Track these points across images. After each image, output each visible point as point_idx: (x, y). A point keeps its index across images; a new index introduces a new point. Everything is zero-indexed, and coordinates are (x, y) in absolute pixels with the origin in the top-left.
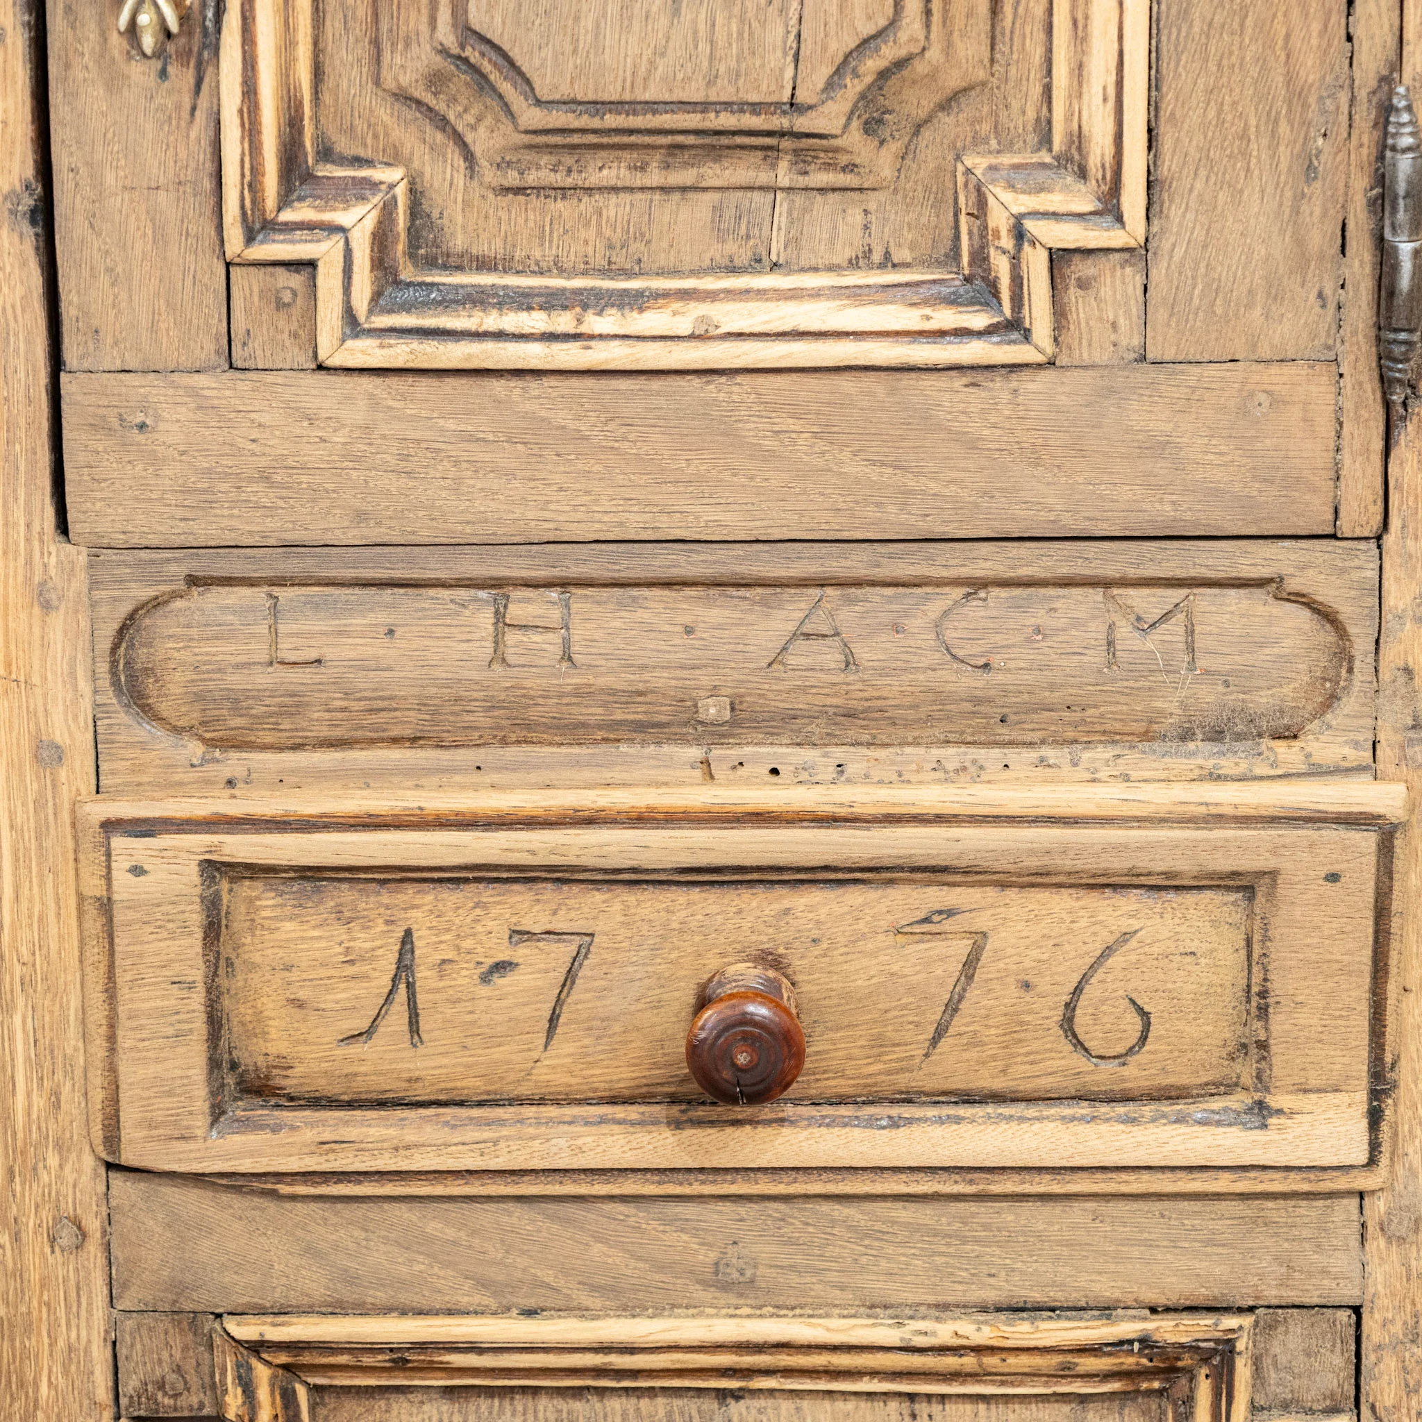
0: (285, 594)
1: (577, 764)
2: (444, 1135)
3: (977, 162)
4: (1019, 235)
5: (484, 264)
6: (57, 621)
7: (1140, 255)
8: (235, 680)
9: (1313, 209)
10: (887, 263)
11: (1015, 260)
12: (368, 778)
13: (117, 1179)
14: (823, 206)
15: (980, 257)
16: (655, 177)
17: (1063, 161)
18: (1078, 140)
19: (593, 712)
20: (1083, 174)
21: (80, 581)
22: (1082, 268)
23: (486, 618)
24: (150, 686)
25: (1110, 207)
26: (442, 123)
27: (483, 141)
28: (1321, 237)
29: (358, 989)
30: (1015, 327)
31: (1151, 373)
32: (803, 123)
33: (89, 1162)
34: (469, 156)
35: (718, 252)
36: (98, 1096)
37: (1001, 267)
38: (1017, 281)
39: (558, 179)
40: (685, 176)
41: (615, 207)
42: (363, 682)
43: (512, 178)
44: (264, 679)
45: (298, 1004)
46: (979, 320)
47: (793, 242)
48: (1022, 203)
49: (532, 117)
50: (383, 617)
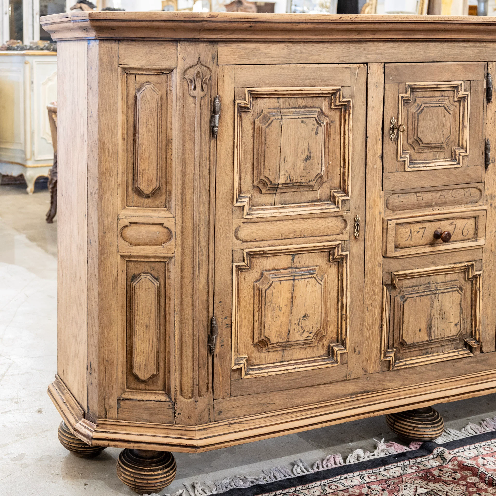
0: (399, 195)
1: (423, 210)
2: (413, 250)
3: (454, 148)
4: (459, 154)
5: (415, 160)
6: (382, 199)
7: (468, 156)
8: (396, 204)
9: (480, 151)
10: (446, 158)
11: (459, 157)
12: (406, 213)
13: (384, 259)
14: (441, 153)
15: (455, 157)
16: (429, 151)
17: (461, 147)
18: (462, 145)
19: (424, 205)
20: (463, 148)
21: (384, 195)
22: (464, 157)
23: (416, 196)
24: (388, 205)
25: (466, 152)
26: (412, 146)
27: (416, 148)
28: (481, 154)
29: (407, 235)
30: (459, 164)
31: (469, 167)
32: (443, 145)
33: (382, 257)
34: (414, 149)
35: (433, 158)
36: (384, 249)
37: (457, 158)
38: (459, 159)
39: (421, 151)
40: (431, 151)
41: (425, 154)
42: (406, 203)
43: (418, 152)
44: (398, 203)
45: (402, 237)
46: (456, 163)
47: (439, 157)
48: (459, 151)
49: (422, 145)
50: (407, 197)
